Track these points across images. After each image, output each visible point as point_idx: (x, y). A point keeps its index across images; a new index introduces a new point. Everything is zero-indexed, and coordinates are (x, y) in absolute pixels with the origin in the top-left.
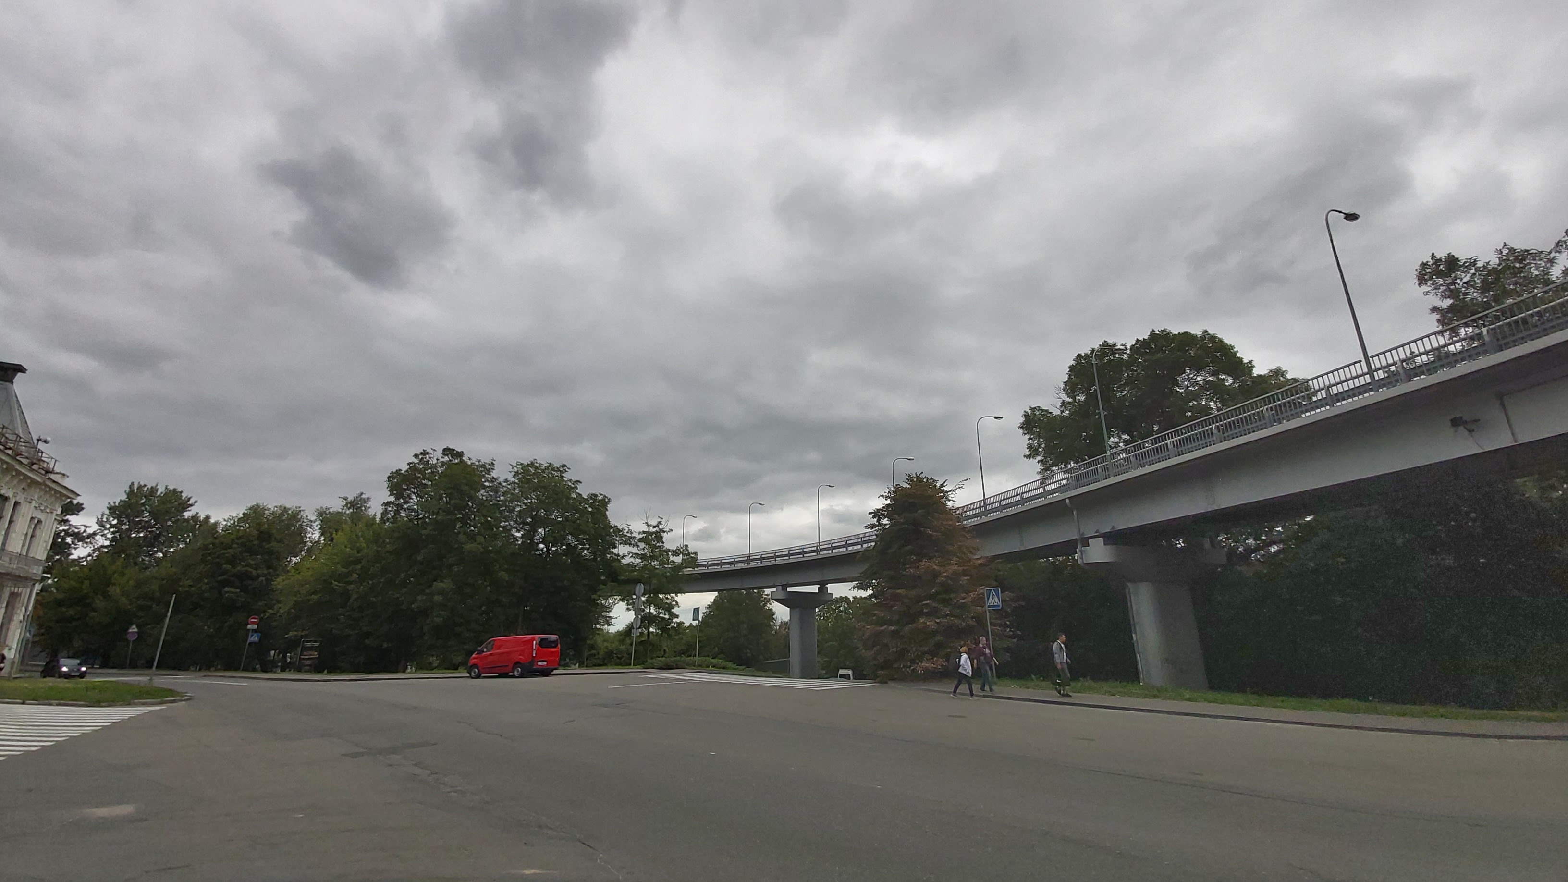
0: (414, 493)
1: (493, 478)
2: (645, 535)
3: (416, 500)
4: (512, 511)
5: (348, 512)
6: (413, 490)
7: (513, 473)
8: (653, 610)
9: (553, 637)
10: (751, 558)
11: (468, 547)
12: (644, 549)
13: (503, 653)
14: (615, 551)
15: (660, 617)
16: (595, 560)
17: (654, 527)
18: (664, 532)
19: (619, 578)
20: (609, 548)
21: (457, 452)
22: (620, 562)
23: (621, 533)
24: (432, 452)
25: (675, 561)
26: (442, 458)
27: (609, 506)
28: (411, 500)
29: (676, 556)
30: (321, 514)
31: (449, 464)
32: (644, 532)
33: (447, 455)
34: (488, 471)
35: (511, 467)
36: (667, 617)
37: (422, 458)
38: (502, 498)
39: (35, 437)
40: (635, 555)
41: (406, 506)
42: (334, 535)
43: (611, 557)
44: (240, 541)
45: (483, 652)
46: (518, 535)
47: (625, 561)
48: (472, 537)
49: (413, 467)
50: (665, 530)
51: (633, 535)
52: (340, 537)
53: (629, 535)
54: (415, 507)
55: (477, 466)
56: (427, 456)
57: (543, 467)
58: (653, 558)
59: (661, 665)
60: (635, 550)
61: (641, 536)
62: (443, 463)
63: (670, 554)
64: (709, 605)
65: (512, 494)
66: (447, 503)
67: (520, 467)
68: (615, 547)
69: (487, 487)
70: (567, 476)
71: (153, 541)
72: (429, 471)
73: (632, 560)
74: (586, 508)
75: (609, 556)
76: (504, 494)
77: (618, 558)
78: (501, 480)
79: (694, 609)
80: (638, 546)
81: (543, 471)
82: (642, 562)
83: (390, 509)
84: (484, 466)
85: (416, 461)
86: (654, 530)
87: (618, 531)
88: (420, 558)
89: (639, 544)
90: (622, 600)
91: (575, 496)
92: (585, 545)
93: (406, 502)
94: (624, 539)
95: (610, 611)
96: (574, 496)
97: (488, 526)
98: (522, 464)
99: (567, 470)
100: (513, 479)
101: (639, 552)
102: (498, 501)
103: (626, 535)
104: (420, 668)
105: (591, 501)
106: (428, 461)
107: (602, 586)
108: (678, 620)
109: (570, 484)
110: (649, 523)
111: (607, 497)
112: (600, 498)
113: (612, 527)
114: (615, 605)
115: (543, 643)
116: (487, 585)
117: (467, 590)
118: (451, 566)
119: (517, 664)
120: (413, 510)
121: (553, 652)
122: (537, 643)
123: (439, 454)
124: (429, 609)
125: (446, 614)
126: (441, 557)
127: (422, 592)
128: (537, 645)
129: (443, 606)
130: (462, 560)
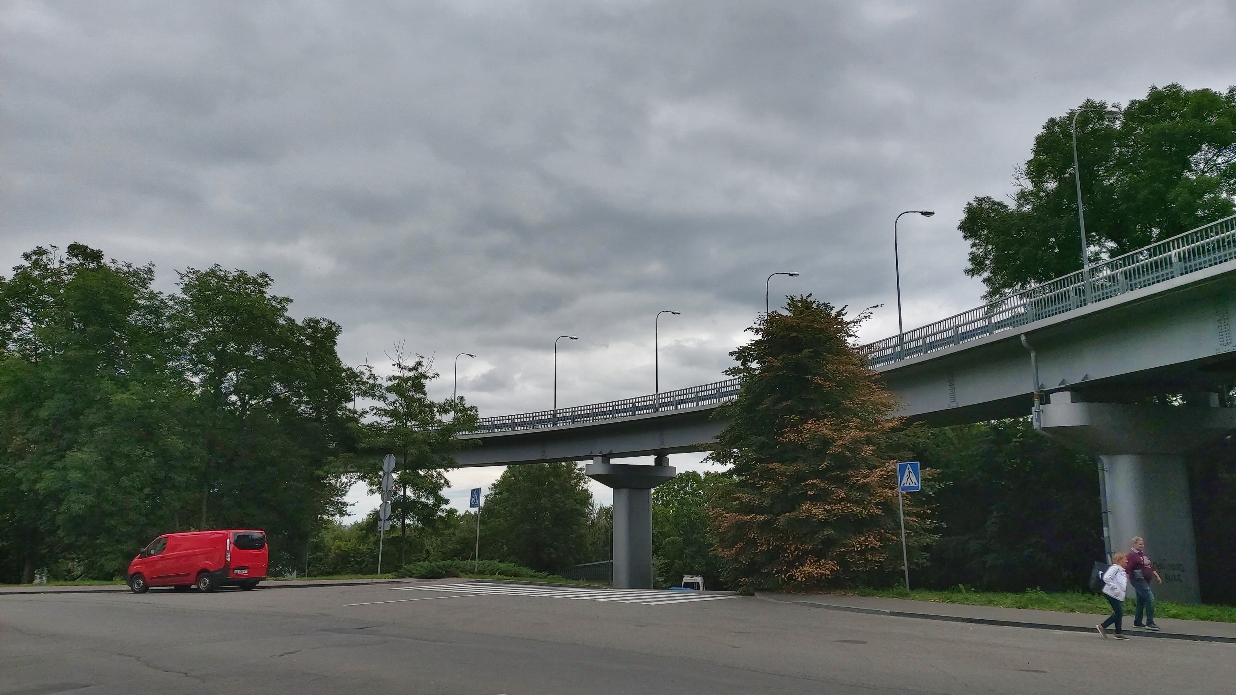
0: (28, 315)
1: (152, 293)
2: (396, 382)
3: (32, 326)
4: (184, 344)
6: (25, 310)
7: (182, 286)
8: (409, 492)
9: (257, 534)
10: (558, 416)
11: (118, 397)
12: (394, 403)
13: (178, 558)
14: (350, 405)
15: (420, 503)
16: (318, 419)
17: (410, 370)
18: (426, 377)
19: (357, 446)
20: (340, 401)
21: (92, 250)
22: (356, 421)
23: (358, 379)
24: (50, 249)
25: (443, 420)
26: (68, 259)
27: (339, 339)
28: (24, 326)
29: (445, 413)
31: (80, 271)
32: (394, 378)
33: (76, 256)
34: (144, 283)
35: (179, 277)
36: (431, 502)
37: (37, 260)
38: (167, 325)
40: (384, 412)
41: (15, 335)
43: (343, 414)
45: (150, 555)
46: (196, 380)
47: (367, 420)
48: (122, 384)
49: (22, 275)
50: (428, 375)
51: (378, 382)
53: (371, 381)
54: (31, 336)
55: (125, 273)
56: (44, 256)
57: (230, 277)
58: (410, 415)
59: (424, 571)
60: (381, 405)
61: (390, 383)
62: (71, 268)
63: (435, 409)
64: (494, 485)
65: (183, 319)
66: (82, 331)
67: (194, 276)
68: (349, 400)
69: (144, 307)
70: (269, 292)
72: (49, 280)
73: (377, 419)
74: (302, 341)
75: (339, 412)
76: (169, 318)
77: (354, 417)
78: (164, 296)
79: (473, 491)
80: (385, 399)
81: (232, 284)
82: (392, 422)
84: (136, 274)
85: (27, 264)
86: (411, 374)
87: (353, 376)
88: (43, 413)
89: (388, 395)
90: (362, 478)
91: (284, 323)
92: (302, 396)
93: (16, 329)
94: (363, 388)
95: (345, 494)
96: (282, 321)
97: (149, 367)
98: (197, 272)
99: (269, 282)
100: (183, 296)
101: (386, 408)
102: (162, 329)
103: (367, 382)
104: (55, 577)
105: (310, 330)
106: (46, 265)
107: (331, 458)
108: (447, 507)
109: (274, 304)
110: (404, 364)
111: (334, 324)
112: (324, 325)
113: (344, 371)
114: (351, 485)
115: (241, 543)
116: (150, 457)
117: (120, 464)
118: (91, 427)
119: (203, 572)
120: (27, 341)
121: (257, 555)
122: (233, 541)
123: (62, 253)
124: (62, 491)
125: (89, 499)
126: (76, 414)
127: (50, 465)
128: (232, 545)
129: (83, 487)
130: (110, 418)
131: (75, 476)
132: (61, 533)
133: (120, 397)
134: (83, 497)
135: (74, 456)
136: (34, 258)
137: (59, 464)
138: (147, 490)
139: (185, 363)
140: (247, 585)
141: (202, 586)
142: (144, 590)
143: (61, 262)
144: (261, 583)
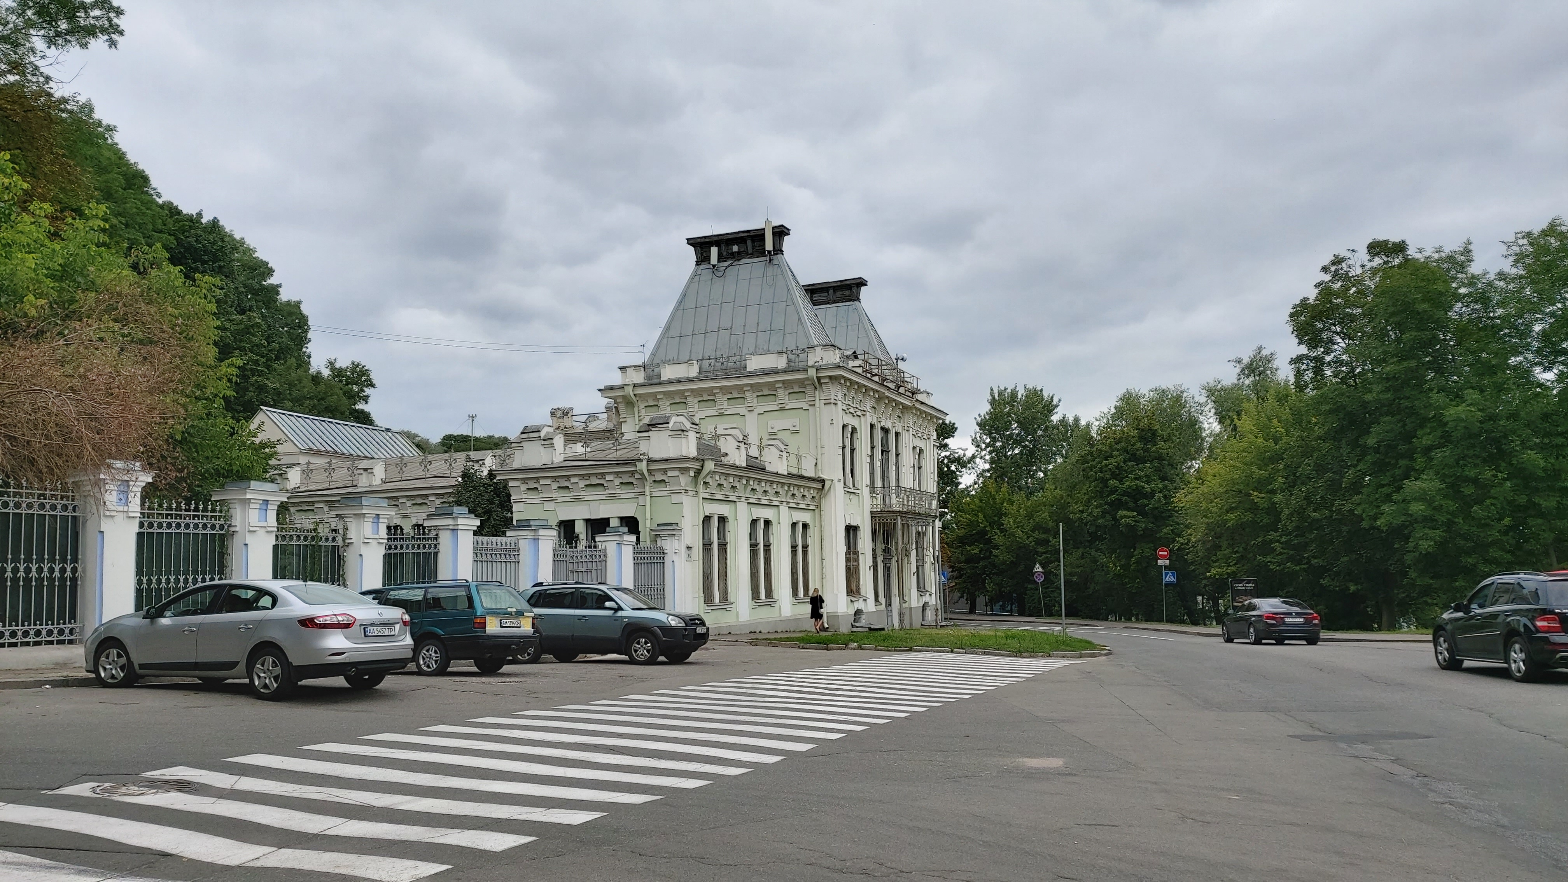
5: (1247, 382)
30: (1211, 392)
39: (894, 357)
42: (1236, 420)
44: (1119, 447)
52: (1246, 424)
71: (1031, 457)
83: (1304, 367)
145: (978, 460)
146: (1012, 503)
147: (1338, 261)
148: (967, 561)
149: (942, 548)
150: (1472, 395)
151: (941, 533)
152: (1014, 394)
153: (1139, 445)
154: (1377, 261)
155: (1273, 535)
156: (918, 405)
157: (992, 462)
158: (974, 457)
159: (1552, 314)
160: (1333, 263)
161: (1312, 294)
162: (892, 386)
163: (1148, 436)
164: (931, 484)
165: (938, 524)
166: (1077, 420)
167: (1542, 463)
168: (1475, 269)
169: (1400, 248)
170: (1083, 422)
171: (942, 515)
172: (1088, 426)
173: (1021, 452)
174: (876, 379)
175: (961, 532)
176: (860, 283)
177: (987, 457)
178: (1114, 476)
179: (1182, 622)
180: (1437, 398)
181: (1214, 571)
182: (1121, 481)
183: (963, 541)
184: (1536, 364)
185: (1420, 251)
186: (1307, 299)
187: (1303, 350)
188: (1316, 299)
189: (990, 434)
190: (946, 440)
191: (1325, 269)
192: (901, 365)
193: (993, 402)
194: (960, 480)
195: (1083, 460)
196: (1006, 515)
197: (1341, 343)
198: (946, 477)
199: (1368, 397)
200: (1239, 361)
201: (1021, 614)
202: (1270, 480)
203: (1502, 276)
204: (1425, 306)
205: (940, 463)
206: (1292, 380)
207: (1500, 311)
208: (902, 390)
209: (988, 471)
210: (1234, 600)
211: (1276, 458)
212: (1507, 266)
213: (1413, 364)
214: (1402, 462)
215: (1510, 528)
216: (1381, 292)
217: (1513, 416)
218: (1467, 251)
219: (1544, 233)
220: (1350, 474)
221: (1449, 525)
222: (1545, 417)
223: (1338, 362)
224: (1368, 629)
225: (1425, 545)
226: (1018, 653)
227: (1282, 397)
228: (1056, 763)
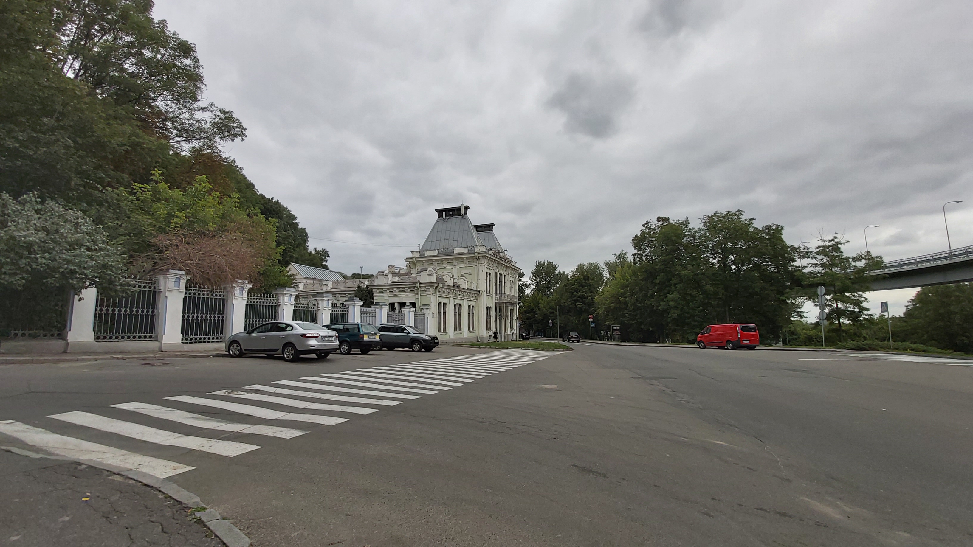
0: (647, 246)
1: (690, 229)
2: (821, 248)
5: (618, 261)
7: (703, 224)
8: (840, 305)
12: (822, 260)
13: (719, 334)
14: (795, 264)
15: (848, 311)
17: (830, 241)
18: (841, 244)
19: (802, 283)
20: (789, 262)
21: (665, 218)
22: (802, 271)
23: (798, 250)
24: (651, 221)
25: (857, 265)
27: (783, 232)
29: (858, 261)
30: (607, 264)
31: (662, 226)
32: (819, 247)
34: (686, 225)
35: (700, 220)
36: (857, 310)
39: (504, 250)
40: (816, 265)
41: (644, 254)
42: (614, 274)
43: (792, 268)
44: (577, 281)
46: (715, 262)
47: (805, 271)
49: (643, 232)
50: (841, 242)
51: (809, 250)
52: (617, 275)
53: (806, 251)
54: (649, 254)
55: (678, 224)
57: (723, 215)
58: (833, 265)
60: (814, 261)
61: (817, 250)
62: (659, 227)
63: (851, 260)
66: (666, 249)
67: (707, 218)
68: (795, 261)
69: (688, 235)
70: (743, 218)
71: (549, 285)
72: (652, 232)
73: (812, 269)
74: (763, 236)
75: (790, 268)
76: (699, 237)
77: (799, 269)
78: (696, 229)
79: (882, 303)
80: (816, 258)
81: (724, 218)
82: (824, 269)
83: (636, 257)
84: (682, 223)
85: (644, 228)
86: (831, 243)
87: (794, 249)
88: (657, 281)
89: (817, 256)
90: (809, 299)
91: (752, 230)
93: (644, 252)
94: (801, 254)
95: (801, 308)
98: (708, 216)
99: (742, 213)
101: (817, 262)
102: (697, 242)
103: (803, 251)
104: (673, 341)
105: (767, 231)
106: (650, 227)
107: (788, 290)
108: (869, 313)
109: (746, 222)
110: (825, 239)
111: (779, 226)
112: (774, 227)
113: (789, 247)
114: (804, 303)
115: (743, 329)
116: (700, 295)
117: (689, 298)
118: (675, 284)
119: (728, 341)
120: (648, 256)
121: (753, 335)
122: (740, 329)
123: (655, 221)
124: (668, 309)
125: (678, 312)
126: (669, 280)
127: (663, 300)
128: (740, 331)
129: (676, 308)
130: (681, 281)
131: (671, 303)
132: (670, 325)
133: (683, 272)
134: (676, 311)
135: (670, 296)
136: (646, 225)
137: (665, 300)
138: (701, 308)
139: (708, 255)
140: (751, 348)
141: (729, 347)
142: (704, 348)
143: (655, 225)
144: (757, 348)
145: (531, 285)
146: (542, 300)
147: (647, 223)
148: (527, 319)
149: (519, 314)
150: (690, 267)
151: (518, 309)
152: (544, 263)
153: (584, 281)
154: (660, 223)
155: (626, 312)
156: (512, 266)
157: (536, 286)
158: (530, 284)
159: (716, 242)
160: (646, 224)
161: (639, 234)
162: (503, 260)
163: (586, 278)
164: (516, 293)
165: (518, 306)
166: (564, 272)
167: (713, 290)
168: (691, 226)
169: (667, 219)
170: (566, 273)
171: (519, 303)
172: (567, 274)
173: (546, 283)
174: (498, 257)
175: (525, 309)
176: (493, 225)
177: (535, 284)
178: (575, 291)
179: (596, 340)
180: (678, 268)
181: (607, 323)
182: (577, 293)
183: (526, 312)
184: (711, 257)
185: (673, 221)
186: (637, 235)
187: (636, 251)
188: (641, 235)
189: (535, 277)
190: (521, 279)
191: (643, 226)
192: (506, 253)
193: (537, 266)
194: (525, 292)
195: (566, 286)
196: (540, 303)
197: (648, 249)
198: (521, 291)
199: (657, 267)
200: (616, 255)
201: (545, 336)
202: (625, 293)
203: (699, 229)
204: (675, 238)
205: (519, 286)
206: (632, 261)
207: (699, 240)
208: (506, 261)
209: (535, 289)
210: (613, 333)
211: (627, 286)
212: (701, 226)
213: (671, 256)
214: (667, 289)
215: (702, 310)
216: (660, 233)
217: (703, 274)
218: (687, 220)
219: (712, 216)
220: (650, 292)
221: (682, 309)
222: (713, 274)
223: (647, 256)
224: (656, 343)
225: (675, 316)
226: (543, 350)
227: (629, 266)
228: (555, 386)
